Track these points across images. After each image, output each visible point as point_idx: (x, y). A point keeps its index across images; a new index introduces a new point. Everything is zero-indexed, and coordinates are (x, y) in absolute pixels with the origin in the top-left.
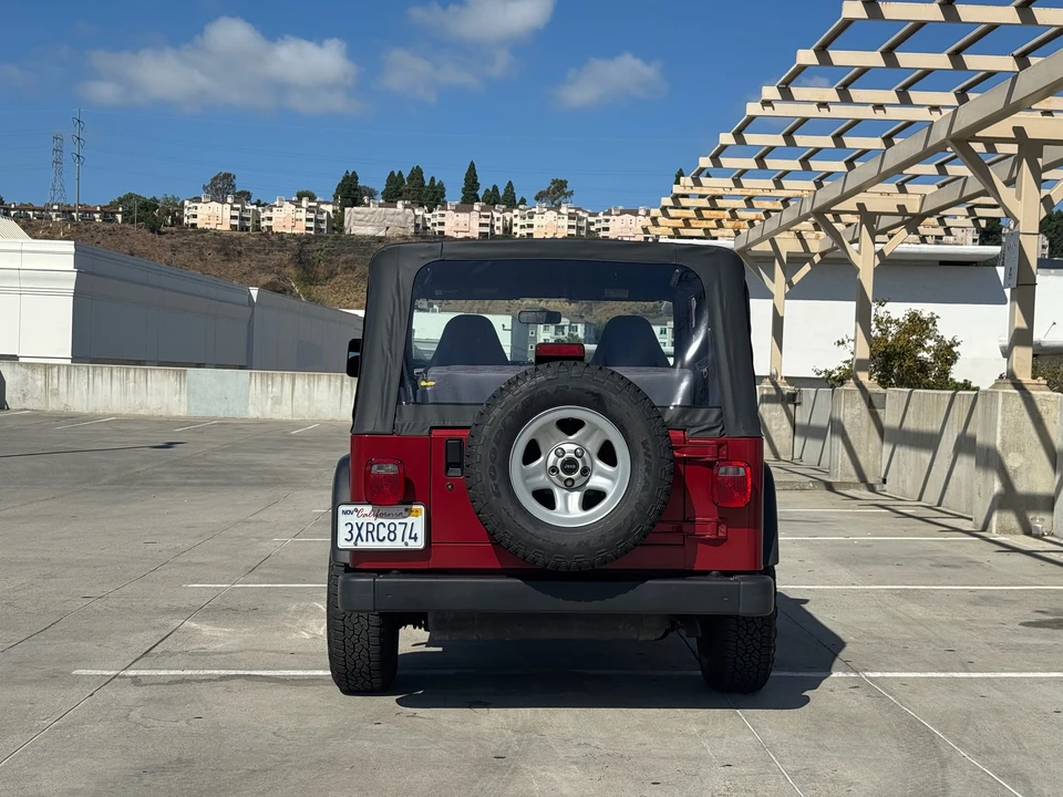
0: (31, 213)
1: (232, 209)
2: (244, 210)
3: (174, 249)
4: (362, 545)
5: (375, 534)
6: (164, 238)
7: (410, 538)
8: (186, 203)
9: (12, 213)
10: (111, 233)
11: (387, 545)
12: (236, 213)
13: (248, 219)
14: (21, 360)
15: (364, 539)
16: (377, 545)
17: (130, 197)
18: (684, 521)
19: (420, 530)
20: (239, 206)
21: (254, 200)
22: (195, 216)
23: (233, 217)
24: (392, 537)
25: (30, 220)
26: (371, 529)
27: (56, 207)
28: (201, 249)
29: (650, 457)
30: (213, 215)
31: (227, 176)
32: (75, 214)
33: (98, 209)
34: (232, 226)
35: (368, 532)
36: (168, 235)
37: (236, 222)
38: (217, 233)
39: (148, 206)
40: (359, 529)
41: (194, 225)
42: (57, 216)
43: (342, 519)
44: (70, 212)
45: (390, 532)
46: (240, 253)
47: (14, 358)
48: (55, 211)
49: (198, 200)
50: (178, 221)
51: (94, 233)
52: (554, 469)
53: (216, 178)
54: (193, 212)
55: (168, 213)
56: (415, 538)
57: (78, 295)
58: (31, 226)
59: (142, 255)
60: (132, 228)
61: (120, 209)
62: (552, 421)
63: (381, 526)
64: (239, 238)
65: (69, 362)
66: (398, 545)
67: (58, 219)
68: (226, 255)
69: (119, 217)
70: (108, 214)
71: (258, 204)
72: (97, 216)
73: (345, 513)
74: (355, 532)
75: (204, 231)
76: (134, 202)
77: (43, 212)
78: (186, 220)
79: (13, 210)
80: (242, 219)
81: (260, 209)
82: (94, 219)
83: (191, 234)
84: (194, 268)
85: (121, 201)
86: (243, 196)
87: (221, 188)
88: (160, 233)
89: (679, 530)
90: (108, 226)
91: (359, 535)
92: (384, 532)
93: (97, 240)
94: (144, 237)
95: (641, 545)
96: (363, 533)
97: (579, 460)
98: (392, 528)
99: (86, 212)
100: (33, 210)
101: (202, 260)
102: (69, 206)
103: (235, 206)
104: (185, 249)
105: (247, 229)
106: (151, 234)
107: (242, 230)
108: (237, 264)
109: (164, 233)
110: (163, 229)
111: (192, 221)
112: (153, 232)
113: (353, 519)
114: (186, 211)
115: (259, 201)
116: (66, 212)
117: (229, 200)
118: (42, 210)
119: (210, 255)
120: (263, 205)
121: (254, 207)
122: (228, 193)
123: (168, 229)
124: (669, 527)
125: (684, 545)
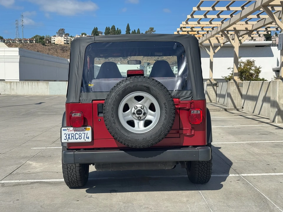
0: (11, 41)
1: (64, 38)
2: (67, 39)
3: (49, 50)
4: (70, 141)
5: (74, 137)
6: (46, 47)
7: (86, 138)
8: (52, 37)
9: (6, 41)
10: (32, 46)
11: (78, 141)
12: (65, 39)
13: (69, 41)
14: (6, 81)
15: (71, 139)
16: (75, 141)
17: (37, 36)
18: (180, 129)
19: (90, 135)
20: (66, 37)
21: (70, 36)
22: (54, 41)
23: (64, 41)
24: (80, 138)
25: (11, 43)
26: (73, 135)
27: (17, 39)
28: (56, 49)
29: (167, 108)
30: (59, 40)
31: (63, 29)
32: (22, 41)
33: (29, 39)
34: (64, 43)
35: (72, 136)
36: (48, 46)
37: (65, 42)
38: (60, 45)
39: (42, 38)
40: (69, 135)
41: (54, 43)
42: (18, 42)
43: (63, 132)
44: (21, 40)
45: (80, 136)
46: (67, 50)
47: (4, 80)
48: (17, 40)
49: (55, 36)
50: (50, 42)
51: (28, 46)
52: (134, 113)
53: (60, 30)
54: (54, 39)
55: (47, 40)
56: (88, 138)
57: (20, 63)
58: (11, 44)
59: (41, 51)
60: (38, 44)
61: (34, 39)
62: (133, 97)
63: (76, 134)
64: (66, 46)
65: (19, 81)
66: (82, 140)
67: (18, 43)
68: (63, 51)
69: (34, 41)
70: (31, 41)
71: (71, 37)
72: (28, 41)
73: (64, 130)
74: (68, 137)
75: (57, 44)
76: (38, 37)
77: (14, 41)
78: (52, 42)
79: (6, 40)
80: (67, 41)
81: (72, 38)
82: (28, 42)
83: (53, 45)
84: (55, 55)
85: (35, 37)
86: (67, 35)
87: (61, 32)
88: (45, 45)
89: (178, 133)
90: (31, 44)
91: (69, 137)
92: (77, 136)
93: (28, 48)
94: (41, 47)
95: (166, 138)
96: (70, 137)
97: (142, 110)
98: (80, 135)
99: (25, 40)
100: (11, 40)
101: (57, 52)
102: (21, 39)
103: (65, 37)
104: (52, 49)
105: (69, 44)
106: (43, 46)
107: (67, 44)
108: (66, 53)
109: (47, 45)
110: (46, 44)
111: (54, 42)
112: (43, 45)
113: (67, 132)
114: (52, 39)
115: (71, 36)
116: (20, 41)
117: (63, 36)
118: (14, 40)
119: (59, 51)
120: (73, 37)
121: (70, 38)
122: (63, 34)
123: (48, 44)
124: (175, 132)
125: (180, 137)
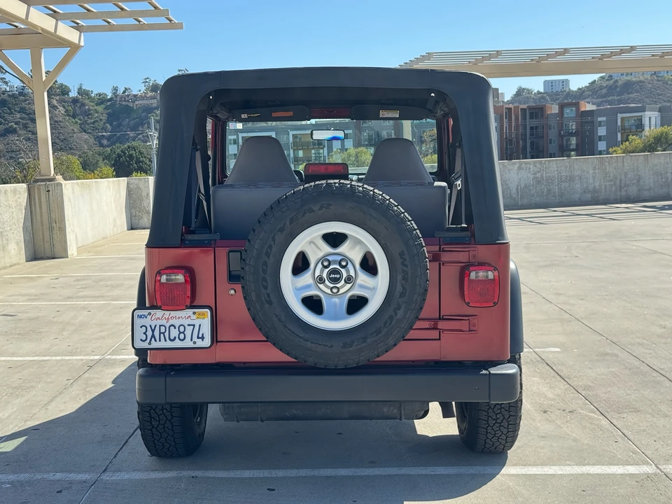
4: (155, 345)
5: (167, 334)
7: (198, 338)
11: (178, 344)
15: (158, 339)
16: (169, 344)
18: (440, 319)
19: (206, 329)
24: (182, 336)
26: (163, 330)
29: (406, 266)
35: (160, 333)
40: (153, 331)
43: (138, 322)
45: (180, 333)
52: (321, 278)
56: (203, 338)
62: (319, 235)
66: (188, 343)
73: (140, 317)
74: (149, 333)
89: (435, 328)
91: (153, 336)
92: (174, 333)
96: (157, 333)
98: (182, 329)
113: (147, 322)
124: (426, 324)
125: (440, 339)
